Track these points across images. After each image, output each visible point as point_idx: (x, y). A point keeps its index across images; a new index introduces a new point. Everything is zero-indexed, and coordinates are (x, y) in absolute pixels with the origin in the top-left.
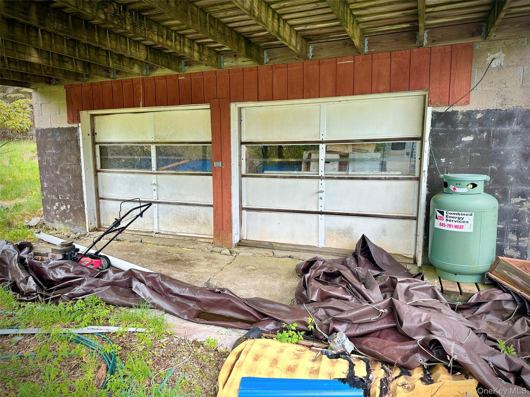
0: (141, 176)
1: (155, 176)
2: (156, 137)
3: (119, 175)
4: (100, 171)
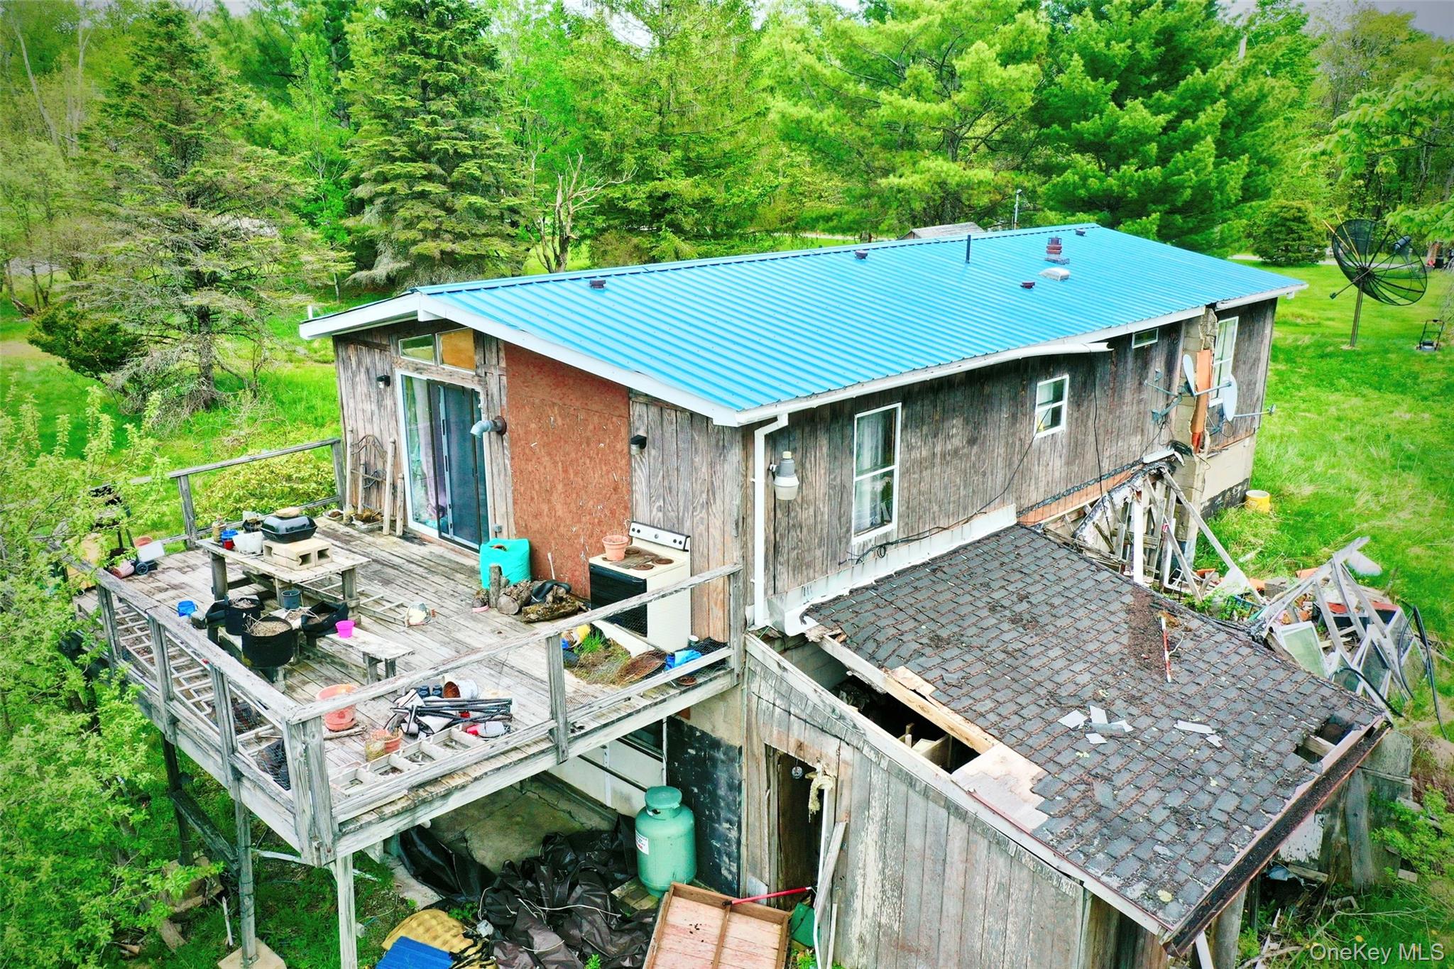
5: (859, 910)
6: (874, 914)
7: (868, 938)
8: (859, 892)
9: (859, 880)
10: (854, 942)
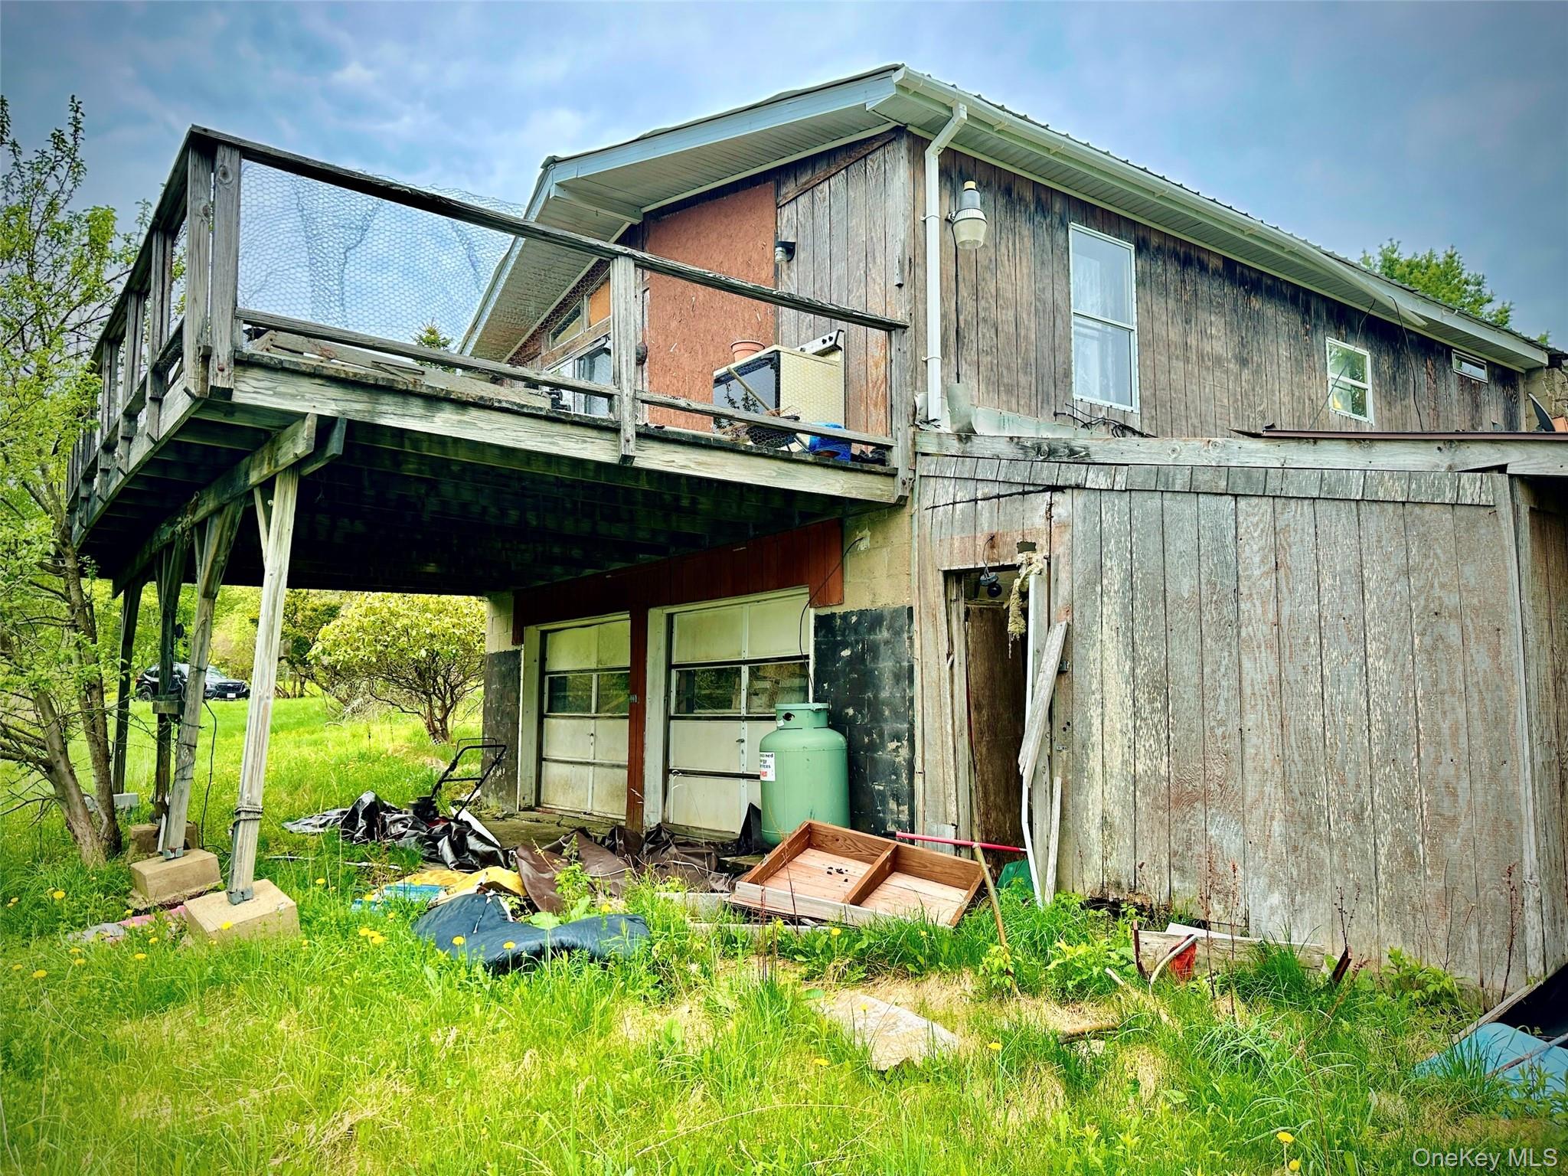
0: (581, 722)
1: (593, 721)
2: (599, 662)
3: (563, 721)
4: (547, 716)
5: (1099, 769)
6: (1125, 762)
7: (1117, 814)
8: (1096, 738)
9: (1095, 713)
10: (1095, 834)
